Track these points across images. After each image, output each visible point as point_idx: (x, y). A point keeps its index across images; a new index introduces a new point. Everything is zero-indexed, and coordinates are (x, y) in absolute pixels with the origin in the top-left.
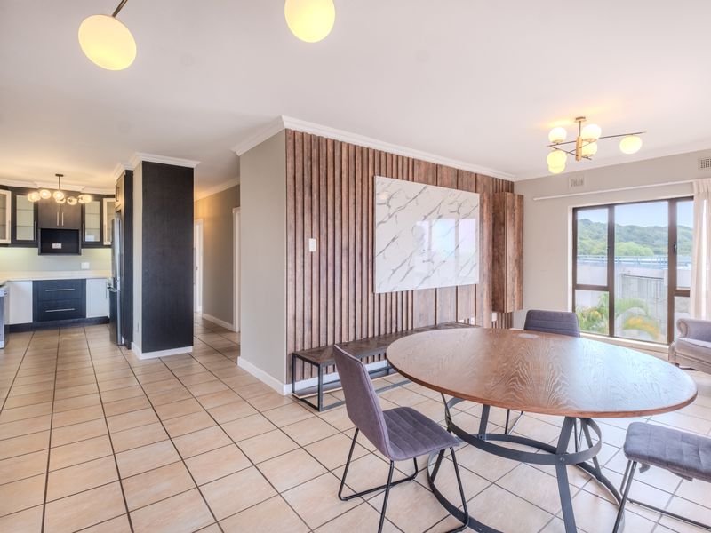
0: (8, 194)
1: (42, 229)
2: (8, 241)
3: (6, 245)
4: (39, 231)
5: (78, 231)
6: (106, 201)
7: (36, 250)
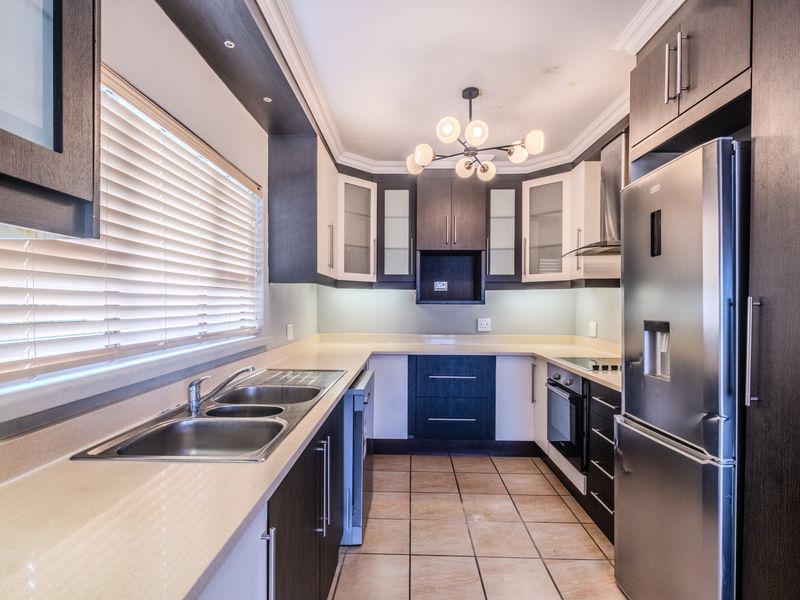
0: (373, 186)
1: (423, 253)
2: (372, 277)
3: (369, 285)
4: (418, 253)
5: (480, 252)
6: (527, 185)
7: (412, 293)
